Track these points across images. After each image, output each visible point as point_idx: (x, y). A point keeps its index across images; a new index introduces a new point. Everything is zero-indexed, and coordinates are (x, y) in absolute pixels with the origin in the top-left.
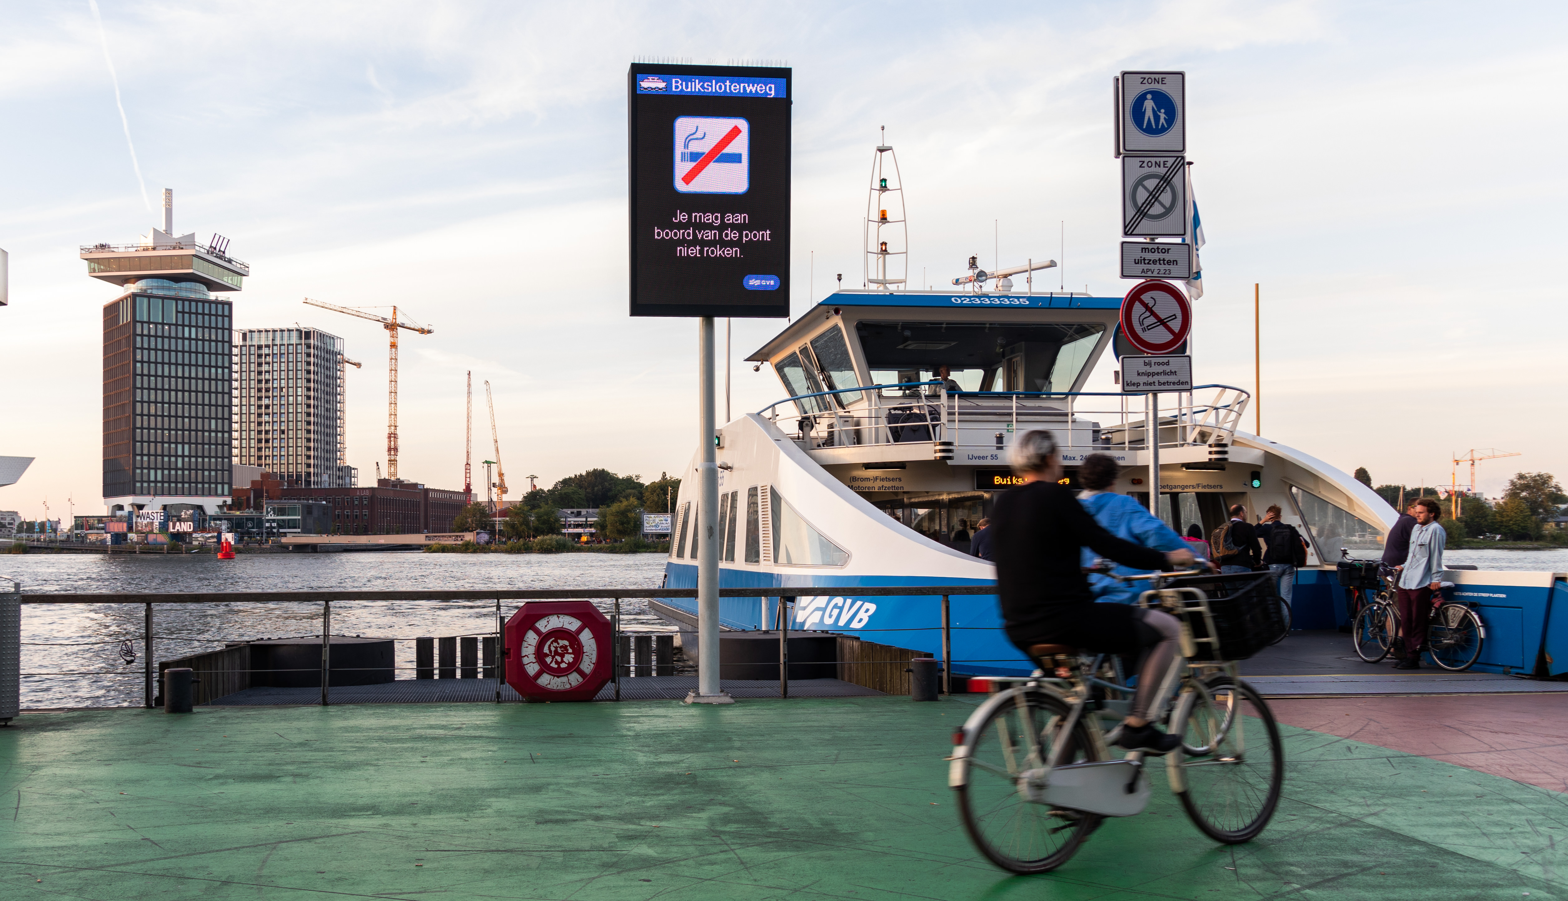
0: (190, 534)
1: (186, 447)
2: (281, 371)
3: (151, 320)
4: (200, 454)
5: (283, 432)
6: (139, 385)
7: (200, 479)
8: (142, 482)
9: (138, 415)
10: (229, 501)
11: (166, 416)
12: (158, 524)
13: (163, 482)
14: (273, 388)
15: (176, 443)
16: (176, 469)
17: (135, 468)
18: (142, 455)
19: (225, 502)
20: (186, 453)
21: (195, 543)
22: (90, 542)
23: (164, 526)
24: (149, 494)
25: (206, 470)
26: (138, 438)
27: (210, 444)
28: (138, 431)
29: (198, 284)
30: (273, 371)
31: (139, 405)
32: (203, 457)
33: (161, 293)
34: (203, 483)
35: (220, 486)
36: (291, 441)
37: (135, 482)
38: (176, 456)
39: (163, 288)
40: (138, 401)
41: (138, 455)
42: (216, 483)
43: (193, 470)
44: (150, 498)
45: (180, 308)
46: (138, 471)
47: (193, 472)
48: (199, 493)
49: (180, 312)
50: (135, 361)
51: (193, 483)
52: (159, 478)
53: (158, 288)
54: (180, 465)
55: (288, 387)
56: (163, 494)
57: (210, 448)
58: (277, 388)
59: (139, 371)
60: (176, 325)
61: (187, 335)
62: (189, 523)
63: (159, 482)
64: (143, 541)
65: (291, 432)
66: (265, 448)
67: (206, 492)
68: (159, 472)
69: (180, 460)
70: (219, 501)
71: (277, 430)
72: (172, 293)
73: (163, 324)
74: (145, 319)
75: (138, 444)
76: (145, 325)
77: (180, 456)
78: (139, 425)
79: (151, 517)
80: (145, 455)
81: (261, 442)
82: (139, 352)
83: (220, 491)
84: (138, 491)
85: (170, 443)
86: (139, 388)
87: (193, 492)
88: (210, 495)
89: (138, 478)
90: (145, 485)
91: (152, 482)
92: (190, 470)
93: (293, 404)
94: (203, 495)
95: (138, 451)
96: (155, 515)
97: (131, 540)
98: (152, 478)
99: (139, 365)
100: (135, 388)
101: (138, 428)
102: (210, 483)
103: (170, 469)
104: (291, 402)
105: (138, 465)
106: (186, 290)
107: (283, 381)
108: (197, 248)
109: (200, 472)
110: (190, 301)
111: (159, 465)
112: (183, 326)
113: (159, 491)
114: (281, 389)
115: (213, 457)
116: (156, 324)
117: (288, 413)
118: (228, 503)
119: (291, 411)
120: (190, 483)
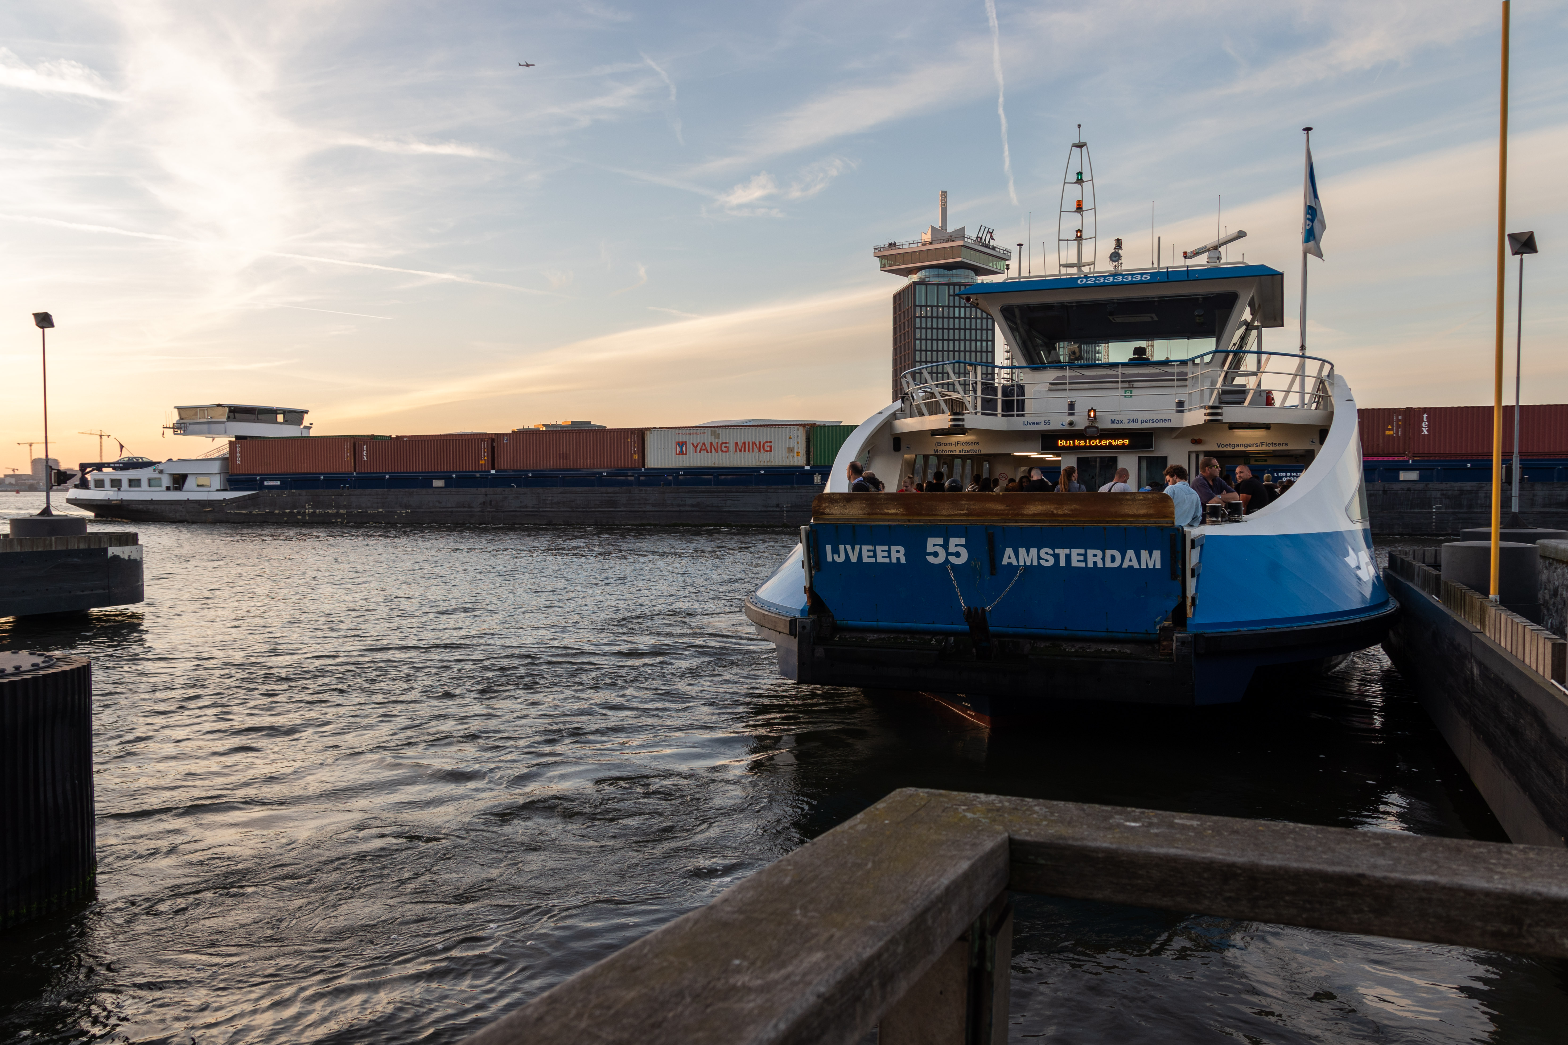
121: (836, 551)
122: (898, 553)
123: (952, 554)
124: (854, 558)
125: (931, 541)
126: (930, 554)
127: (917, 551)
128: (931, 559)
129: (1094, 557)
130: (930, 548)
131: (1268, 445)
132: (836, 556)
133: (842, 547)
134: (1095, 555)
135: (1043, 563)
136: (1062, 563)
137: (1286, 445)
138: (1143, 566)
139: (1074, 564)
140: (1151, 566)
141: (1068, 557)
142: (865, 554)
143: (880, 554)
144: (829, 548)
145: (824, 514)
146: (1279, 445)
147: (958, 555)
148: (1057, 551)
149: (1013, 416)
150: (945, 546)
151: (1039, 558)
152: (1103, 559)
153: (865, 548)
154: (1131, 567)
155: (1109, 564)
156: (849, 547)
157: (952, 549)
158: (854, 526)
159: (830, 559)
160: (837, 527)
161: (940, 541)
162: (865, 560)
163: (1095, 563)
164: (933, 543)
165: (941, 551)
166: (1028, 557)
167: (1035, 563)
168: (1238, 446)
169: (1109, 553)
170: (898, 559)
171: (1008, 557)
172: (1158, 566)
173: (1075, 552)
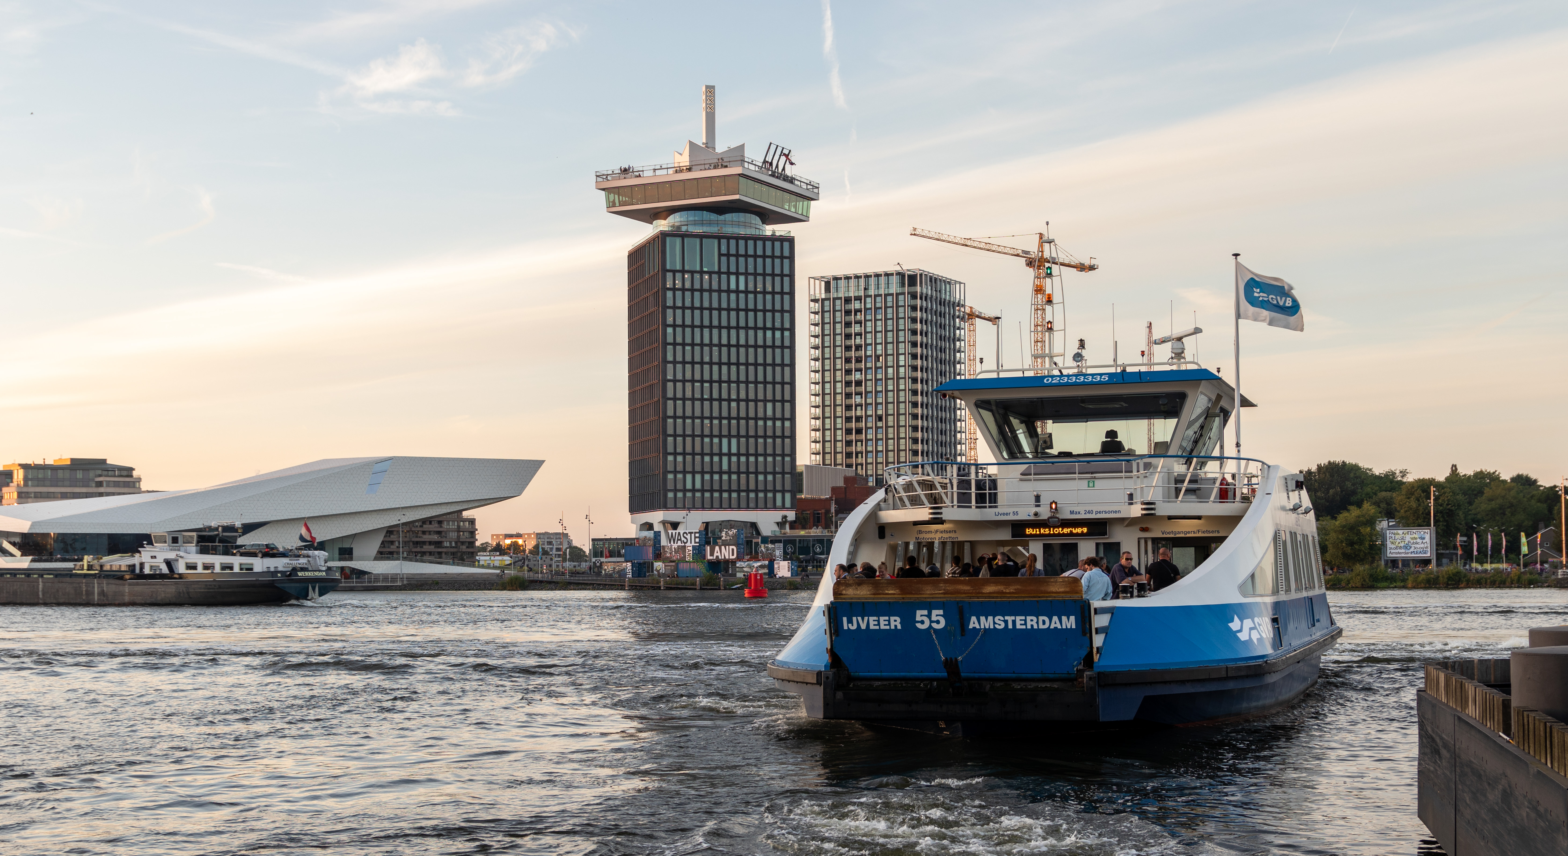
0: (734, 562)
1: (734, 441)
2: (876, 332)
3: (686, 268)
4: (752, 451)
5: (880, 418)
6: (670, 358)
7: (752, 486)
8: (675, 491)
9: (670, 399)
10: (791, 515)
11: (706, 400)
12: (691, 548)
13: (703, 491)
14: (866, 357)
15: (720, 437)
16: (721, 473)
17: (666, 472)
18: (675, 454)
19: (785, 517)
20: (734, 450)
21: (740, 575)
22: (606, 574)
23: (699, 552)
24: (684, 508)
25: (761, 473)
26: (670, 431)
27: (765, 437)
28: (670, 421)
29: (749, 215)
30: (866, 332)
31: (670, 385)
32: (756, 455)
33: (698, 230)
34: (756, 491)
35: (779, 496)
36: (890, 430)
37: (666, 491)
38: (721, 455)
39: (702, 223)
40: (670, 381)
41: (670, 454)
42: (775, 491)
43: (743, 473)
44: (684, 513)
45: (724, 250)
46: (670, 476)
47: (743, 476)
48: (752, 505)
49: (724, 255)
50: (666, 326)
51: (743, 491)
52: (698, 485)
53: (695, 223)
54: (725, 467)
55: (886, 355)
56: (703, 508)
57: (765, 443)
58: (871, 356)
59: (670, 339)
60: (719, 273)
61: (733, 286)
62: (731, 547)
63: (698, 491)
64: (673, 571)
65: (890, 418)
66: (856, 442)
67: (761, 503)
68: (698, 477)
69: (725, 459)
70: (777, 515)
71: (872, 416)
72: (713, 230)
73: (702, 272)
74: (678, 267)
75: (670, 440)
76: (678, 276)
77: (725, 454)
78: (670, 412)
79: (683, 539)
80: (680, 454)
81: (851, 434)
82: (670, 312)
83: (779, 503)
84: (670, 503)
85: (711, 436)
86: (670, 362)
87: (743, 504)
88: (766, 508)
89: (670, 486)
90: (680, 495)
91: (689, 490)
92: (739, 473)
93: (893, 379)
94: (756, 508)
95: (670, 449)
96: (688, 537)
97: (658, 571)
98: (689, 486)
99: (670, 330)
100: (665, 362)
101: (670, 417)
102: (766, 491)
103: (712, 473)
104: (890, 376)
105: (670, 467)
106: (732, 224)
107: (879, 347)
108: (746, 165)
109: (752, 476)
110: (737, 238)
111: (698, 468)
112: (729, 273)
113: (698, 504)
114: (877, 358)
115: (770, 455)
116: (692, 273)
117: (887, 391)
118: (789, 519)
119: (890, 388)
120: (739, 491)
121: (850, 621)
122: (896, 622)
123: (934, 622)
124: (863, 627)
125: (919, 613)
126: (918, 622)
127: (909, 620)
128: (919, 625)
129: (1032, 622)
130: (918, 618)
131: (1204, 532)
132: (850, 625)
133: (854, 619)
134: (1032, 620)
135: (997, 626)
136: (1010, 626)
137: (1218, 532)
138: (1064, 627)
139: (1018, 626)
140: (1069, 627)
141: (1014, 622)
142: (872, 623)
143: (882, 623)
144: (845, 619)
145: (841, 594)
146: (1212, 532)
147: (938, 622)
148: (1006, 618)
149: (985, 507)
150: (929, 616)
151: (995, 623)
152: (1037, 623)
153: (871, 619)
154: (1056, 628)
155: (1041, 626)
156: (860, 619)
157: (934, 618)
158: (863, 603)
159: (845, 628)
160: (851, 603)
161: (925, 612)
162: (872, 627)
163: (1032, 626)
164: (920, 614)
165: (926, 619)
166: (987, 623)
167: (992, 627)
168: (1179, 533)
169: (1041, 618)
170: (896, 626)
171: (973, 623)
172: (1074, 627)
173: (1018, 618)
